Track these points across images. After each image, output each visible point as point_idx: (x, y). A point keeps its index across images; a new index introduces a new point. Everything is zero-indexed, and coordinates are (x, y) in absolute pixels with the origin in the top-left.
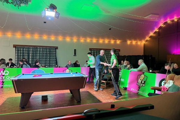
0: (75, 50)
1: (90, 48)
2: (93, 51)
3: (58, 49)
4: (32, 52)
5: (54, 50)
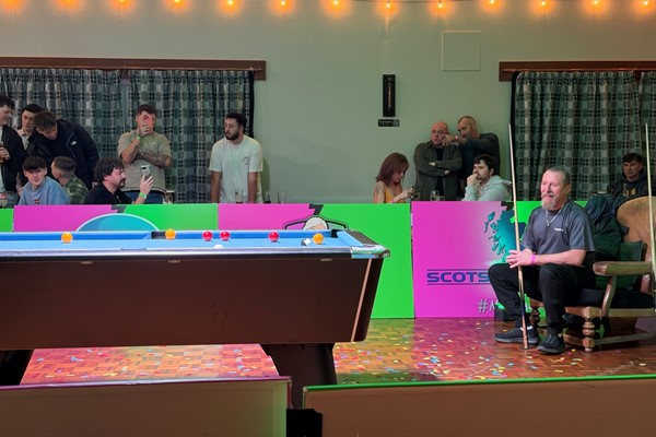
0: (389, 82)
1: (503, 65)
2: (533, 82)
3: (263, 78)
4: (94, 105)
5: (240, 88)
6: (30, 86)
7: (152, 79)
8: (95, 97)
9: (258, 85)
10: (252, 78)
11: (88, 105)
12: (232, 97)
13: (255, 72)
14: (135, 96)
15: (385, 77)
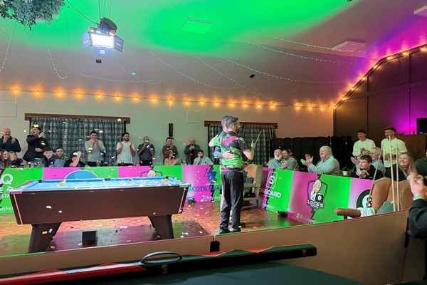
2: (215, 127)
4: (68, 131)
5: (121, 126)
6: (45, 124)
7: (89, 122)
8: (69, 128)
9: (127, 125)
10: (125, 123)
11: (66, 131)
12: (118, 129)
13: (126, 121)
14: (83, 128)
15: (170, 124)
